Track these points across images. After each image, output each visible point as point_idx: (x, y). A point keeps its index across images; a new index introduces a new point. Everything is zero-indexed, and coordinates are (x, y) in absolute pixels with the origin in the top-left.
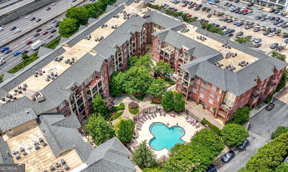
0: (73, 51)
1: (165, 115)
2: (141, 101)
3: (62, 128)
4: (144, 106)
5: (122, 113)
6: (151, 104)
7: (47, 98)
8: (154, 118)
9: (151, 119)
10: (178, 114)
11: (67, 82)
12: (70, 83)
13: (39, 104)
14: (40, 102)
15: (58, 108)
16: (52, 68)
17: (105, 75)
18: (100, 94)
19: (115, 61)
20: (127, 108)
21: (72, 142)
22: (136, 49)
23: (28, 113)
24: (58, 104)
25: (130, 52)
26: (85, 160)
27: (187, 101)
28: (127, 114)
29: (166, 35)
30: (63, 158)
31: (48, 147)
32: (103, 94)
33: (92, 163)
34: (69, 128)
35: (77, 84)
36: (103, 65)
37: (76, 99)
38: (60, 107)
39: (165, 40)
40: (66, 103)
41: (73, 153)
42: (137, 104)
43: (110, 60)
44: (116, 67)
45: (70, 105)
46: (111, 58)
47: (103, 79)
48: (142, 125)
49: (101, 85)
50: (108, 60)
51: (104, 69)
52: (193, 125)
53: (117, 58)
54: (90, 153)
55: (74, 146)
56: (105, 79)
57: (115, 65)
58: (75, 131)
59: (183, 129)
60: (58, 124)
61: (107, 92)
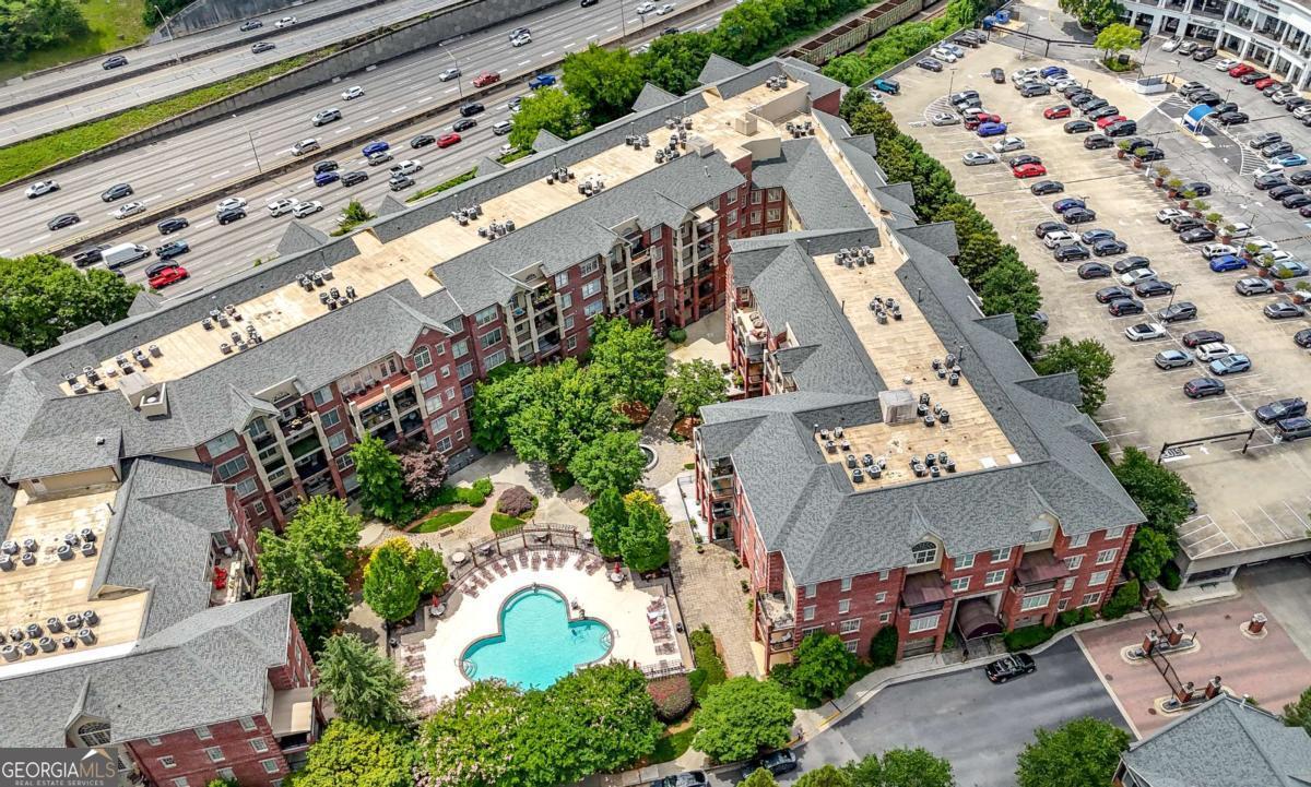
0: (380, 261)
1: (591, 570)
2: (555, 493)
3: (169, 516)
4: (550, 515)
5: (466, 515)
6: (581, 512)
7: (178, 409)
8: (550, 566)
9: (535, 568)
10: (639, 581)
11: (271, 373)
12: (278, 375)
13: (148, 423)
14: (151, 418)
15: (201, 449)
16: (270, 309)
17: (445, 369)
18: (405, 432)
19: (511, 324)
20: (492, 504)
21: (160, 570)
22: (655, 288)
23: (100, 444)
24: (203, 440)
25: (612, 296)
26: (144, 635)
27: (712, 541)
28: (478, 526)
29: (768, 263)
30: (102, 608)
31: (93, 562)
32: (424, 431)
33: (149, 648)
34: (191, 524)
35: (302, 384)
36: (429, 338)
37: (278, 432)
38: (209, 447)
39: (752, 279)
40: (241, 438)
41: (135, 606)
42: (532, 499)
43: (487, 319)
44: (515, 346)
45: (251, 447)
46: (494, 310)
47: (430, 382)
48: (491, 579)
49: (414, 401)
50: (479, 318)
51: (434, 352)
52: (656, 639)
53: (525, 315)
54: (181, 618)
55: (152, 581)
56: (442, 383)
57: (514, 340)
58: (201, 536)
59: (613, 637)
60: (160, 502)
61: (455, 428)
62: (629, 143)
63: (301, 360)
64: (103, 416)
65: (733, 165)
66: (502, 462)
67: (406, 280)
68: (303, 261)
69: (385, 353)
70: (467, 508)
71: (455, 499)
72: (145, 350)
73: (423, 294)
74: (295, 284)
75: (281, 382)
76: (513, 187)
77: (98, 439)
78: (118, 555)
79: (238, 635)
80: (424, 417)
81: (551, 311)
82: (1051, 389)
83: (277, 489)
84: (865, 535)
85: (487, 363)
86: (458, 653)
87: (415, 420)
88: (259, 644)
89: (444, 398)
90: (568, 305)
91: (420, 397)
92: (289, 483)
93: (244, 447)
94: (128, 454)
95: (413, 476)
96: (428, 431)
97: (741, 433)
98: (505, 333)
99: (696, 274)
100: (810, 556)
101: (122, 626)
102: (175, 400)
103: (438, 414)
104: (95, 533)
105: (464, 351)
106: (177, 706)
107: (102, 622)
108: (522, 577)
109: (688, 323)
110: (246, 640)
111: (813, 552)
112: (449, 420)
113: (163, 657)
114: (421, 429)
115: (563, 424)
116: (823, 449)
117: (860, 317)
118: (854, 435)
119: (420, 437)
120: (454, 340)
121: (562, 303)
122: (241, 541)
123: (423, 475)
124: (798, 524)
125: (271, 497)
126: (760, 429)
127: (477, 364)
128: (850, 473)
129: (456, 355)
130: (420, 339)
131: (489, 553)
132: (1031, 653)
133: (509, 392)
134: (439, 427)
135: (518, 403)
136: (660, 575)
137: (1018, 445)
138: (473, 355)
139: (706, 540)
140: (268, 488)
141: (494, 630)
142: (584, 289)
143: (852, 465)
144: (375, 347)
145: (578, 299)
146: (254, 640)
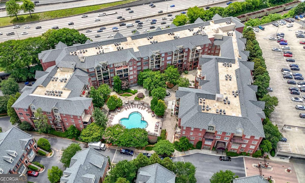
0: (130, 43)
1: (149, 112)
2: (148, 96)
3: (79, 79)
4: (146, 100)
5: (131, 95)
7: (86, 62)
8: (142, 109)
9: (139, 109)
10: (157, 117)
12: (104, 60)
13: (81, 63)
14: (81, 62)
15: (88, 70)
16: (108, 48)
17: (135, 67)
18: (125, 77)
19: (150, 61)
20: (136, 95)
21: (74, 88)
22: (184, 61)
24: (88, 68)
25: (173, 61)
26: (68, 97)
27: (174, 114)
28: (132, 98)
29: (208, 61)
30: (63, 91)
31: (65, 83)
32: (128, 78)
33: (68, 100)
34: (82, 82)
35: (108, 63)
36: (132, 60)
37: (101, 70)
38: (89, 70)
39: (203, 64)
40: (95, 70)
41: (69, 92)
42: (144, 96)
43: (146, 59)
44: (150, 66)
45: (96, 72)
46: (148, 58)
47: (131, 68)
48: (130, 108)
49: (127, 71)
50: (144, 58)
51: (133, 63)
52: (155, 128)
53: (153, 60)
54: (75, 97)
55: (72, 89)
56: (134, 69)
57: (150, 64)
58: (83, 84)
59: (148, 126)
60: (78, 77)
61: (135, 79)
62: (189, 29)
63: (109, 58)
64: (74, 60)
65: (209, 39)
66: (141, 88)
67: (133, 48)
68: (116, 40)
69: (124, 61)
70: (132, 94)
71: (130, 92)
72: (85, 50)
73: (135, 51)
74: (114, 44)
75: (105, 62)
76: (161, 34)
77: (72, 63)
78: (69, 83)
79: (82, 102)
80: (129, 75)
81: (159, 61)
82: (257, 104)
83: (99, 81)
84: (199, 121)
85: (144, 68)
86: (119, 119)
87: (127, 75)
88: (84, 105)
89: (133, 72)
91: (129, 71)
92: (102, 80)
93: (95, 71)
94: (76, 67)
95: (123, 85)
96: (129, 78)
97: (184, 94)
98: (148, 63)
99: (194, 60)
100: (186, 121)
101: (66, 95)
102: (86, 60)
103: (132, 75)
104: (67, 79)
105: (140, 64)
106: (69, 110)
107: (63, 93)
108: (136, 109)
109: (190, 70)
110: (83, 103)
111: (187, 120)
112: (134, 77)
113: (69, 102)
114: (128, 77)
115: (152, 83)
116: (199, 102)
117: (222, 77)
118: (207, 101)
119: (127, 79)
120: (138, 62)
121: (162, 60)
122: (89, 88)
123: (125, 85)
124: (187, 114)
125: (98, 82)
126: (188, 94)
127: (142, 68)
128: (202, 108)
129: (138, 65)
130: (131, 60)
131: (132, 103)
132: (231, 157)
133: (146, 74)
134: (131, 78)
135: (147, 77)
136: (161, 117)
137: (242, 113)
138: (141, 66)
139: (173, 114)
140: (98, 80)
141: (127, 117)
142: (168, 58)
143: (204, 107)
144: (123, 59)
145: (166, 59)
146: (84, 104)
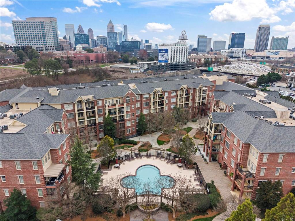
3: (46, 115)
5: (132, 146)
10: (185, 169)
11: (87, 94)
12: (89, 94)
13: (52, 97)
18: (119, 121)
19: (152, 101)
20: (139, 145)
22: (189, 106)
23: (37, 99)
25: (178, 103)
26: (18, 132)
27: (210, 162)
29: (224, 95)
34: (50, 118)
37: (85, 108)
38: (65, 107)
40: (74, 105)
41: (22, 127)
43: (146, 98)
44: (152, 108)
45: (76, 110)
47: (129, 109)
50: (144, 96)
51: (131, 100)
53: (156, 100)
56: (132, 110)
57: (152, 106)
58: (52, 121)
59: (176, 182)
60: (45, 111)
61: (133, 127)
63: (96, 93)
65: (211, 81)
67: (128, 85)
69: (119, 96)
73: (131, 88)
77: (37, 97)
80: (125, 119)
81: (162, 101)
83: (80, 128)
85: (144, 111)
89: (131, 115)
90: (167, 102)
91: (125, 112)
92: (84, 127)
93: (74, 110)
94: (43, 103)
96: (125, 124)
97: (225, 117)
98: (150, 104)
99: (201, 105)
102: (61, 94)
103: (129, 120)
104: (23, 114)
105: (139, 106)
112: (131, 123)
114: (124, 122)
119: (123, 125)
120: (137, 101)
122: (64, 130)
125: (78, 129)
126: (232, 116)
127: (141, 111)
130: (128, 94)
134: (128, 124)
138: (141, 108)
140: (78, 126)
142: (172, 100)
144: (116, 95)
145: (169, 101)
146: (51, 140)
